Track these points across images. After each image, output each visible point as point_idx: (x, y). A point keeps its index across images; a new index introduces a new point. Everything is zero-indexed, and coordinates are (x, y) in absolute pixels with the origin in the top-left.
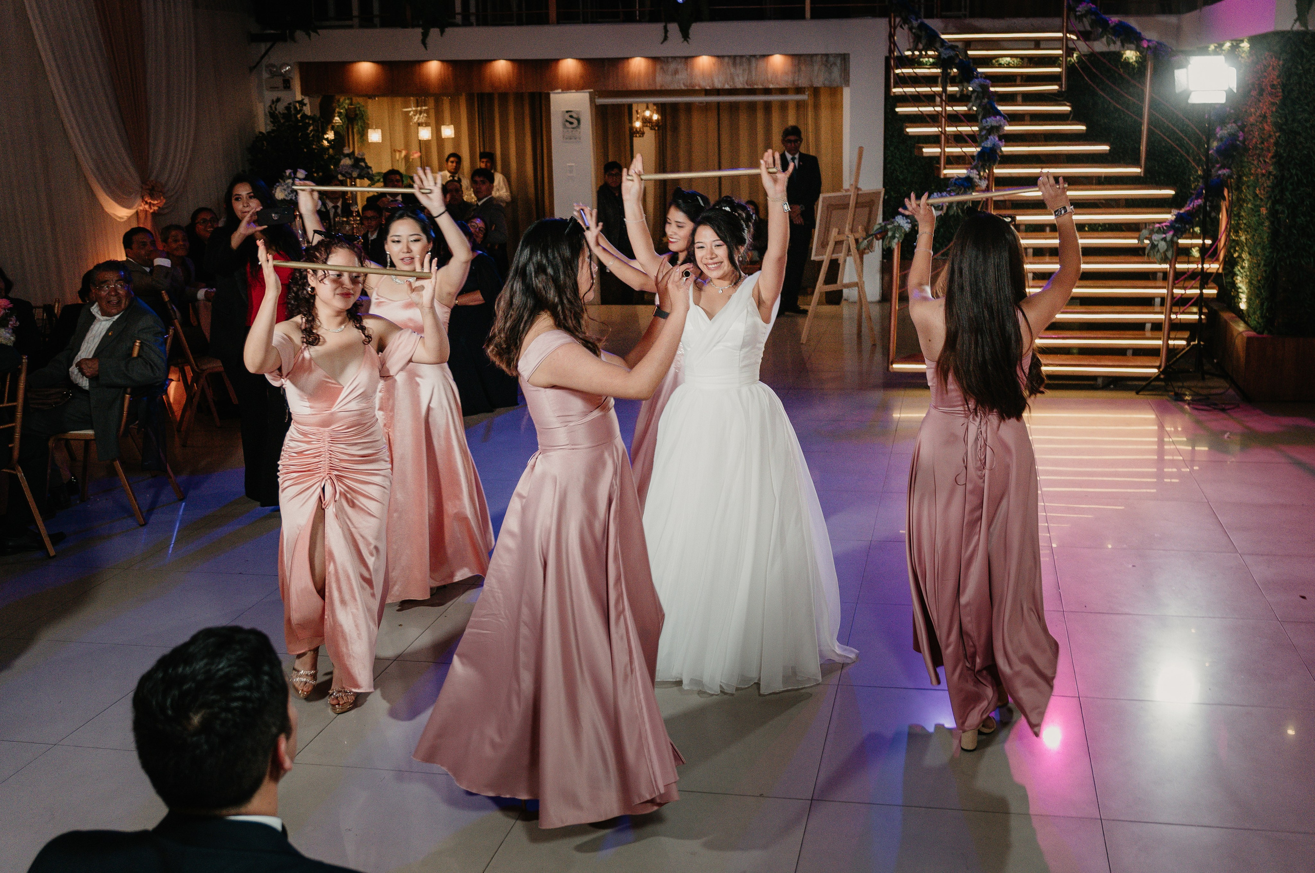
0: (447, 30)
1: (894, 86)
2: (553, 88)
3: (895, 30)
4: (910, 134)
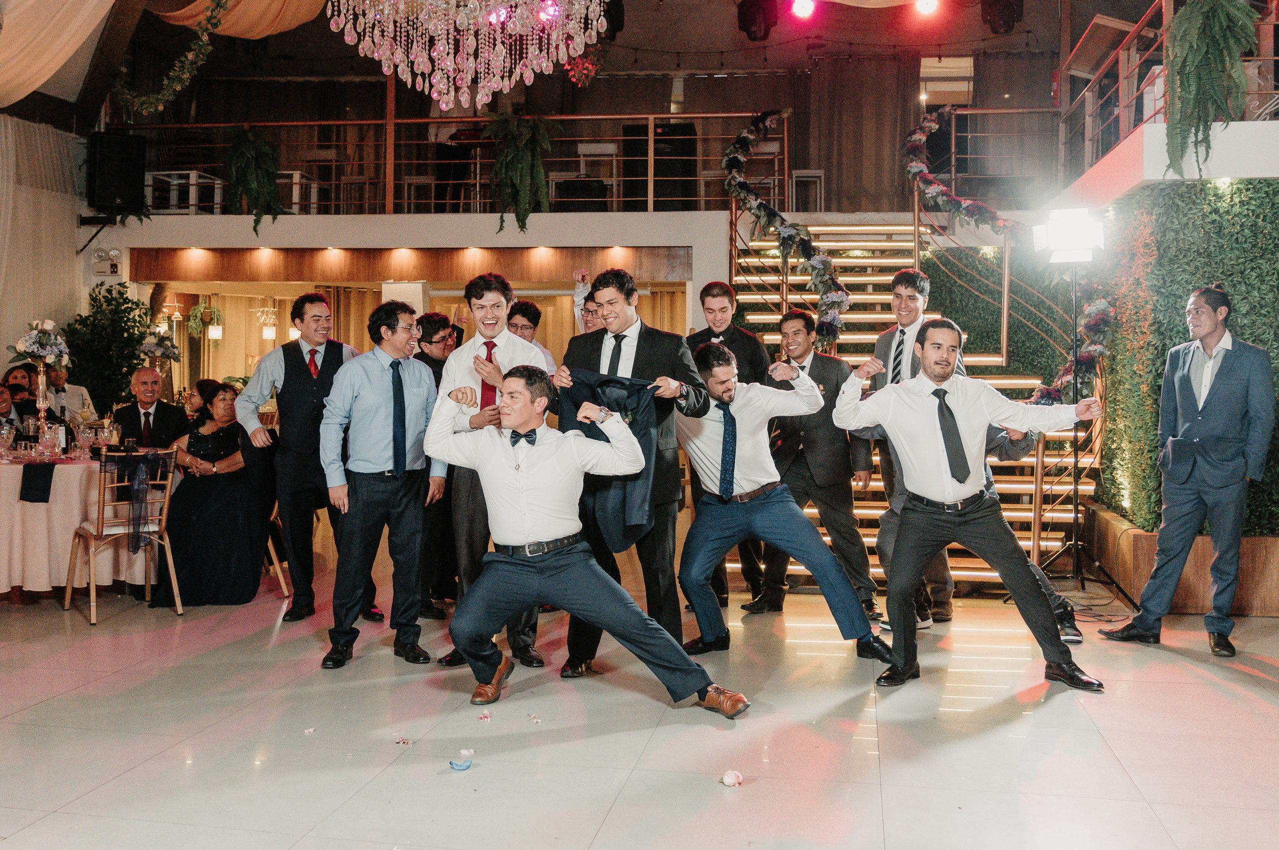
0: (279, 217)
1: (736, 276)
2: (385, 279)
3: (736, 220)
4: (750, 321)
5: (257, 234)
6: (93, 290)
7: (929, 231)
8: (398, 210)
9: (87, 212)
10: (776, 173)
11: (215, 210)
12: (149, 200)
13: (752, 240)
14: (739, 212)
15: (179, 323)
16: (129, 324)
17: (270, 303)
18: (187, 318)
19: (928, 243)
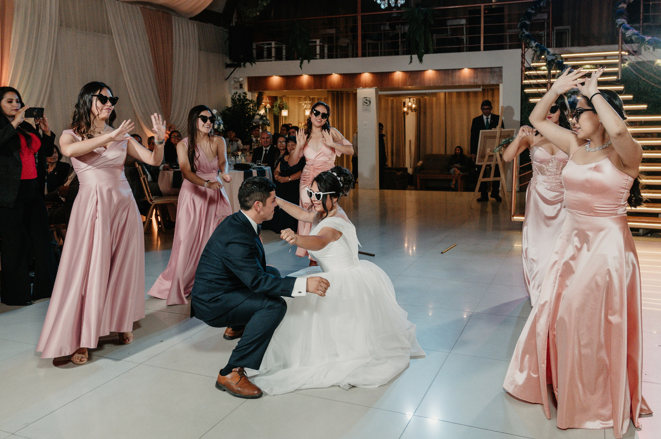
0: (311, 61)
1: (524, 80)
2: (358, 87)
3: (525, 53)
4: (531, 102)
5: (301, 69)
6: (233, 95)
7: (627, 54)
8: (364, 55)
9: (229, 61)
10: (546, 29)
11: (283, 59)
12: (255, 55)
13: (533, 63)
14: (526, 49)
15: (269, 109)
16: (248, 110)
17: (308, 99)
18: (272, 107)
19: (626, 60)
